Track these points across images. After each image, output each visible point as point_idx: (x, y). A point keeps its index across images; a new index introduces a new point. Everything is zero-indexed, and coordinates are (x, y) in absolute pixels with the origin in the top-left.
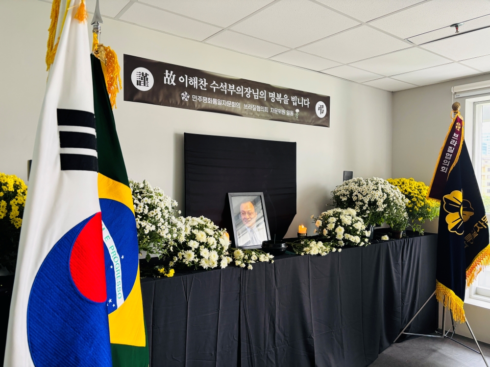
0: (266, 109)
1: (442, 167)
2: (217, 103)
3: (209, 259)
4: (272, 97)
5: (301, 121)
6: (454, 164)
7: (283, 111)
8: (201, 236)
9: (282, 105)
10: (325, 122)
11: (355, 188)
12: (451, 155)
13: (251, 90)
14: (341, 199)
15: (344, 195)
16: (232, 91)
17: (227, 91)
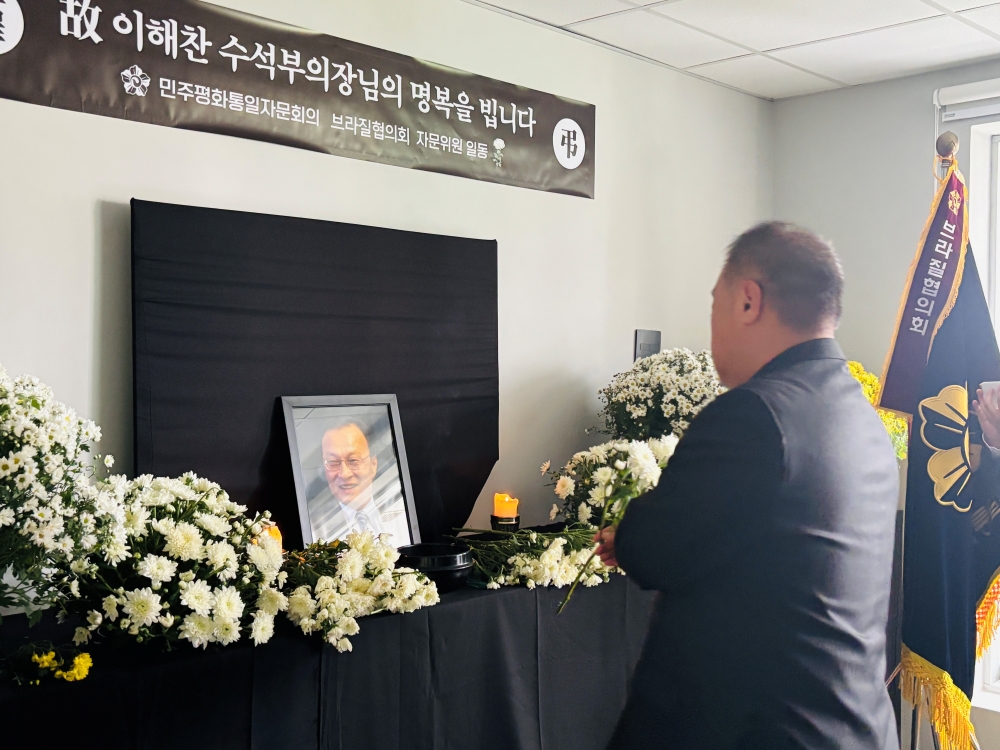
0: (402, 135)
1: (915, 319)
2: (245, 107)
3: (211, 615)
4: (420, 96)
5: (510, 175)
6: (946, 310)
7: (456, 144)
8: (184, 539)
9: (453, 123)
10: (579, 184)
11: (668, 381)
12: (939, 283)
13: (354, 71)
14: (630, 413)
15: (637, 401)
16: (292, 71)
17: (277, 71)
